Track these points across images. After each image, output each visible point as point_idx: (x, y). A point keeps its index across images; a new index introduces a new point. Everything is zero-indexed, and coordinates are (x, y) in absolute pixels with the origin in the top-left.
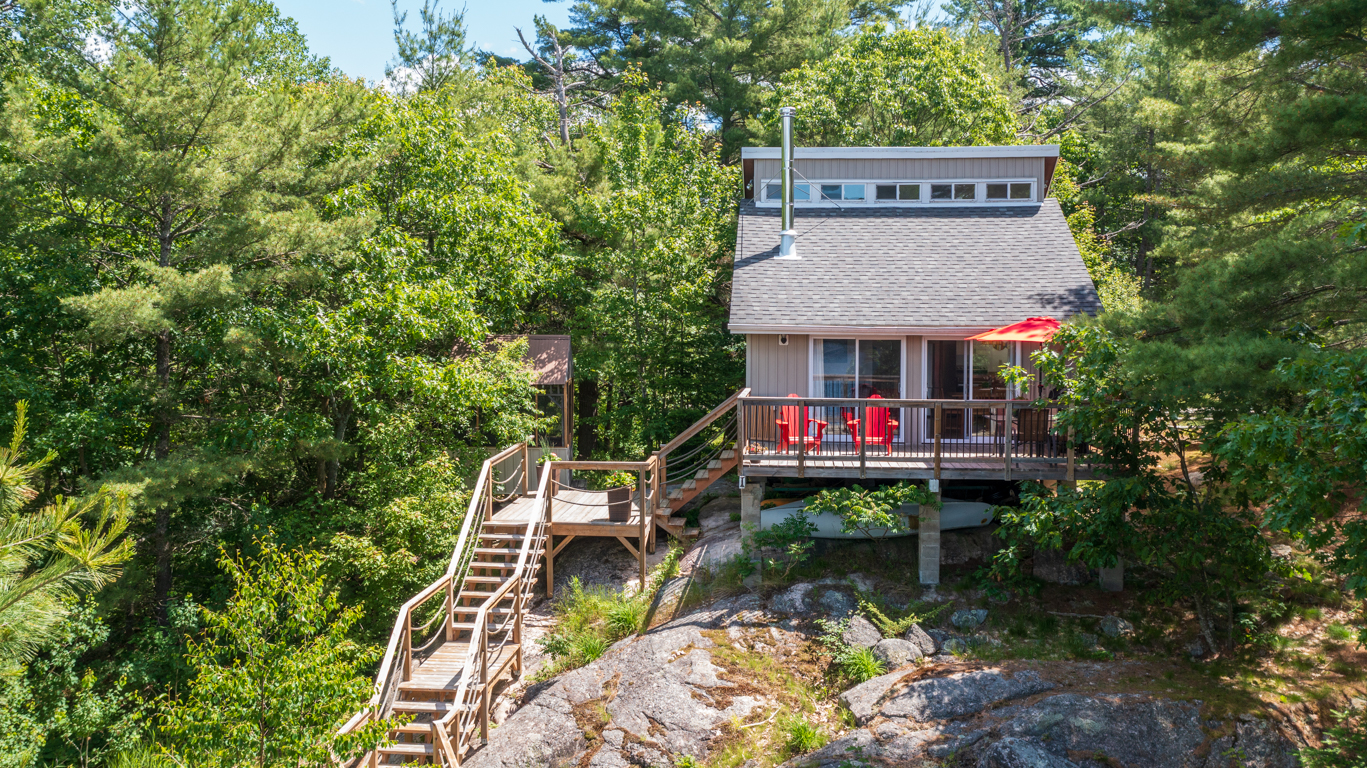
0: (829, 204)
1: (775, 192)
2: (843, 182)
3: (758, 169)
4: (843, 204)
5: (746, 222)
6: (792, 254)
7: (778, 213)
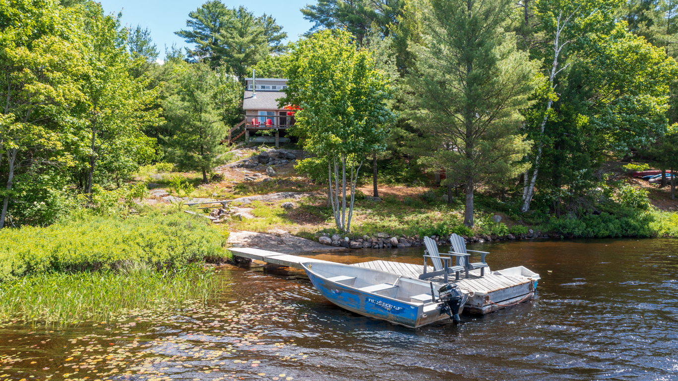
0: (263, 90)
1: (252, 87)
2: (266, 85)
3: (248, 82)
4: (266, 90)
5: (246, 92)
6: (255, 97)
7: (252, 91)
